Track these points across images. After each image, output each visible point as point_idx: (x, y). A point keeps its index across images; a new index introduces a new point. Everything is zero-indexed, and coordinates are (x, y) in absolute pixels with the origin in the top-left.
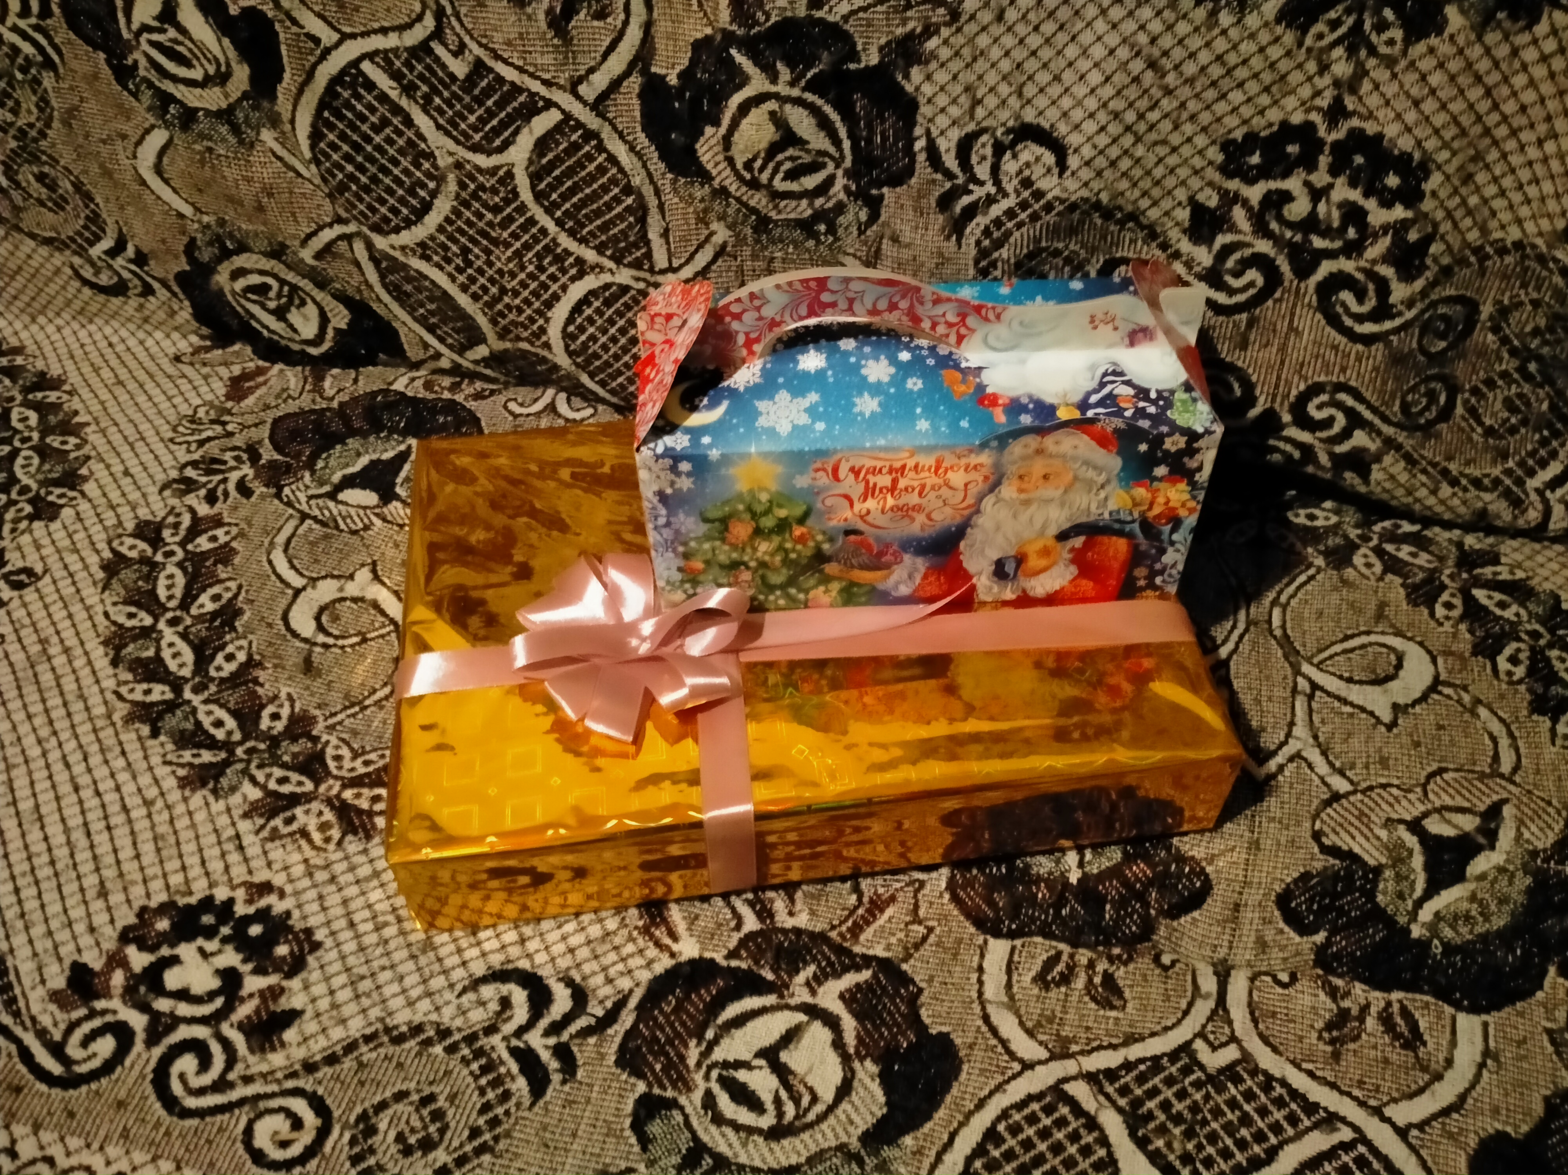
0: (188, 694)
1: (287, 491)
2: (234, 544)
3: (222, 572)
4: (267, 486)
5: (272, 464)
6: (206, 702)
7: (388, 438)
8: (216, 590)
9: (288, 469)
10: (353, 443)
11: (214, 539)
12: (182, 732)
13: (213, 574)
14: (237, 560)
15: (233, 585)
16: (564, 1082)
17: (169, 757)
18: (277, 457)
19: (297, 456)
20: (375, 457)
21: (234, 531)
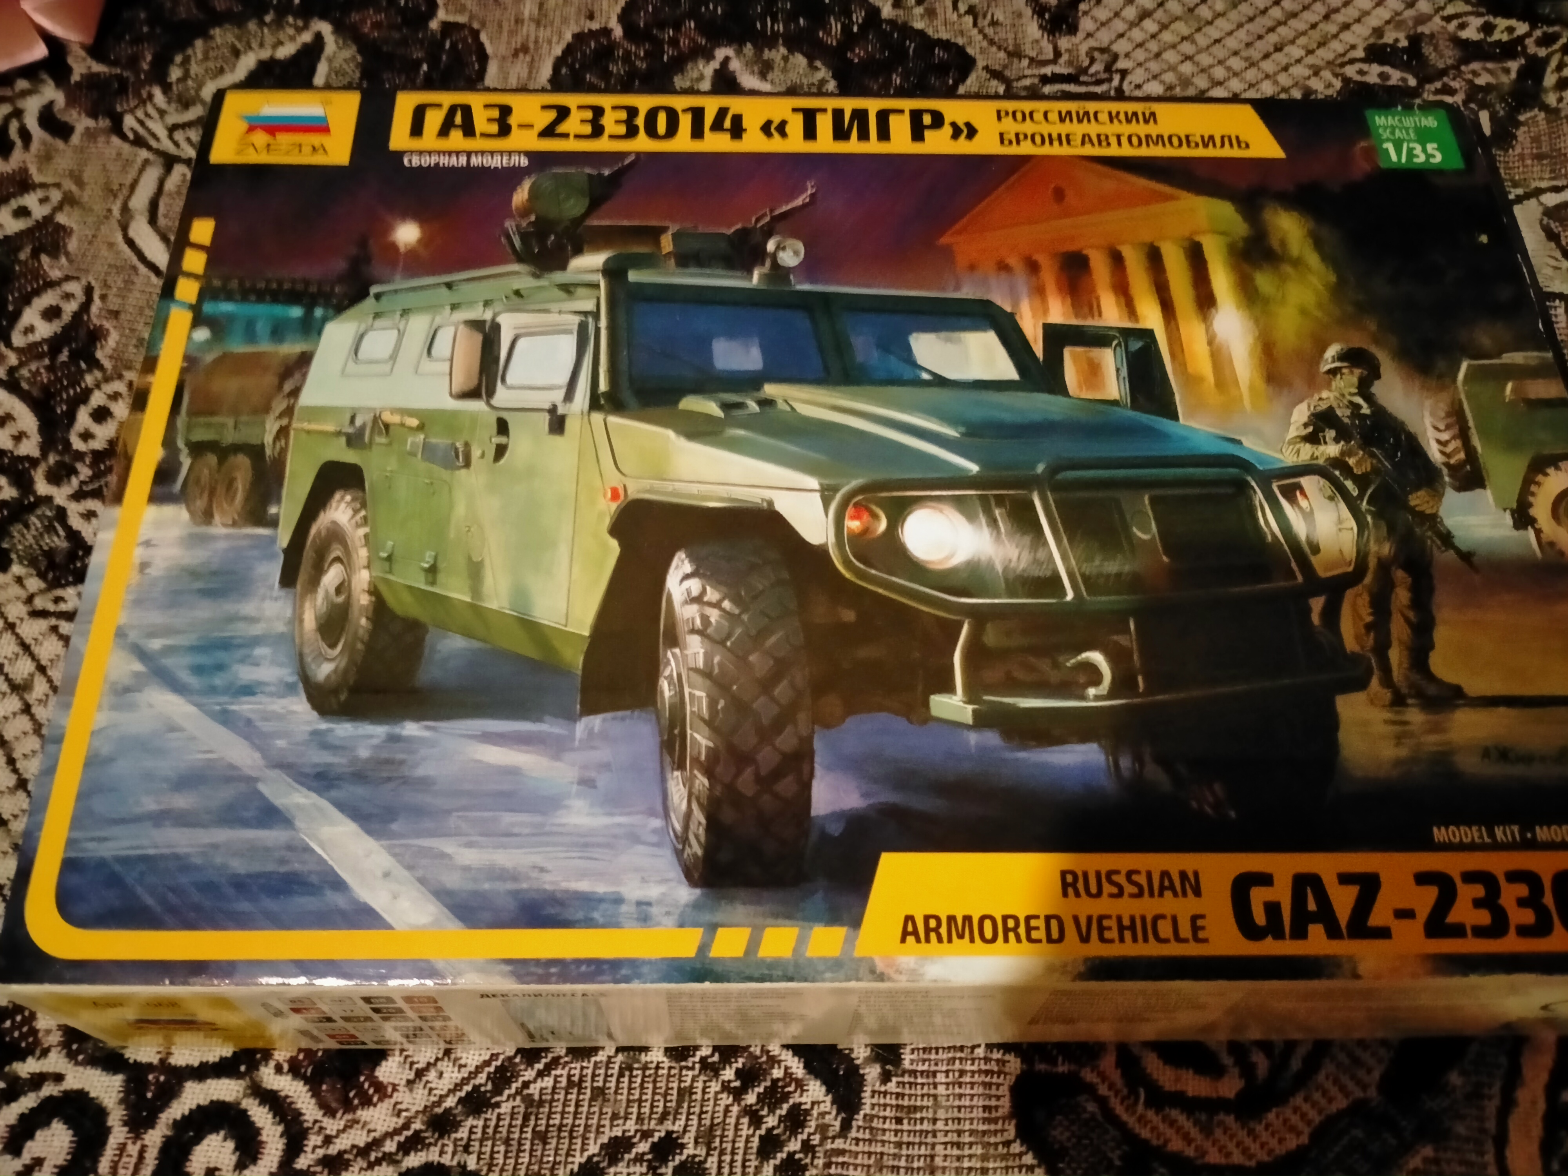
0: (42, 487)
1: (129, 122)
2: (61, 218)
3: (52, 268)
4: (94, 115)
5: (91, 80)
6: (78, 496)
7: (279, 23)
8: (48, 299)
9: (123, 88)
10: (222, 36)
11: (22, 212)
12: (50, 554)
13: (37, 273)
14: (73, 245)
15: (74, 287)
16: (886, 1077)
17: (40, 603)
18: (98, 68)
19: (133, 62)
20: (265, 54)
21: (56, 196)
